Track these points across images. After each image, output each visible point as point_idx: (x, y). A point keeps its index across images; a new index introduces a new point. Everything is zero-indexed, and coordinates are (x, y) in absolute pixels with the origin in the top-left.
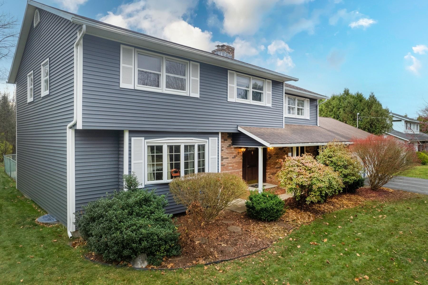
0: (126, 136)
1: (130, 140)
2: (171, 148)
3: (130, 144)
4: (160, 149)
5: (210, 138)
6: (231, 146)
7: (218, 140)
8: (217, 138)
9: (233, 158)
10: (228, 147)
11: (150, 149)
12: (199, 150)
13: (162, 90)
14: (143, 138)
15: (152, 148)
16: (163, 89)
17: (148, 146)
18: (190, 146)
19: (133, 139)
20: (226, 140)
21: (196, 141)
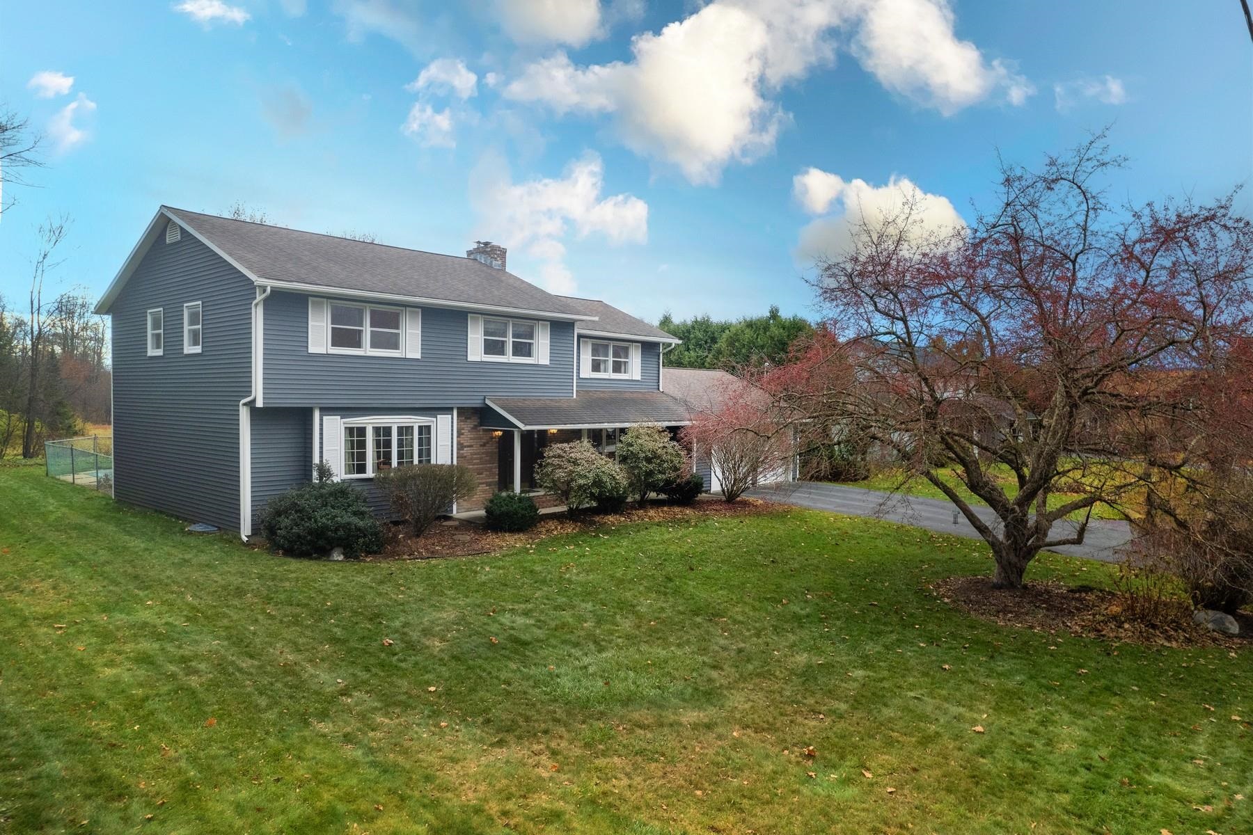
0: (317, 414)
1: (321, 420)
2: (377, 430)
3: (321, 425)
4: (362, 431)
5: (438, 416)
6: (479, 428)
7: (452, 418)
8: (450, 416)
9: (481, 446)
10: (472, 428)
11: (348, 432)
12: (420, 433)
13: (365, 351)
14: (339, 417)
15: (350, 431)
16: (367, 350)
17: (346, 428)
18: (407, 428)
19: (325, 418)
20: (470, 418)
21: (416, 421)
